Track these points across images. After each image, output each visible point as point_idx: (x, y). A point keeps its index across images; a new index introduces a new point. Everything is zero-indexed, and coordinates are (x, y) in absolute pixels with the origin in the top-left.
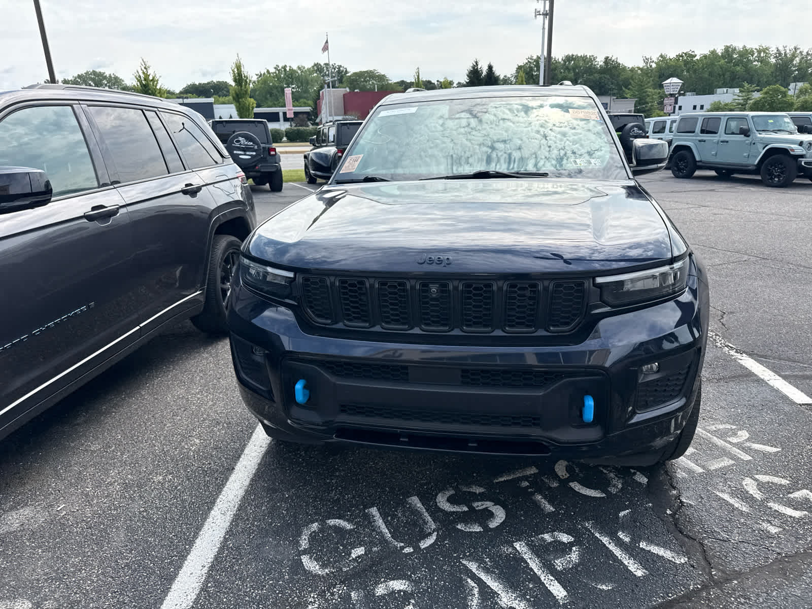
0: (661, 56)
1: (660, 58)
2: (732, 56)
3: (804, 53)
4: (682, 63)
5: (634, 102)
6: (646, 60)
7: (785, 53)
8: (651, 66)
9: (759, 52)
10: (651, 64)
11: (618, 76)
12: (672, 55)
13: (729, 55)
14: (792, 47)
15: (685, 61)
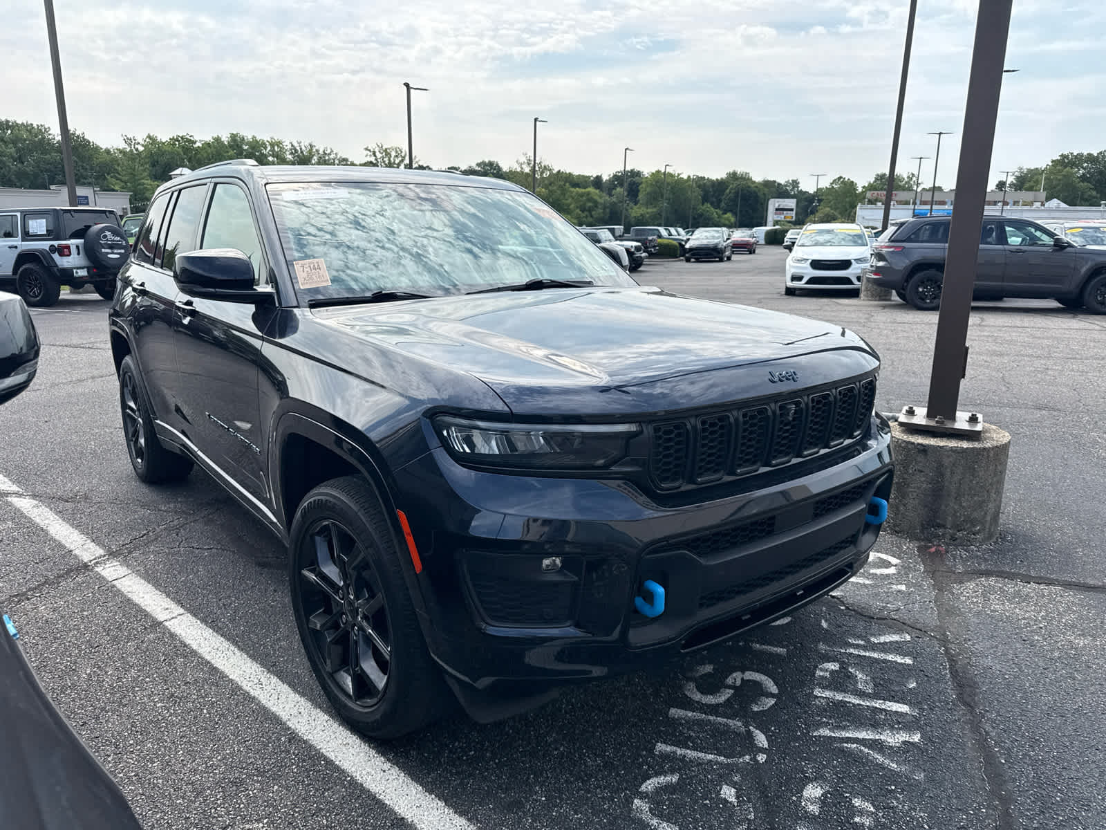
0: (149, 137)
1: (148, 140)
2: (241, 147)
3: (321, 152)
4: (180, 150)
5: (129, 197)
6: (128, 140)
7: (301, 149)
8: (137, 150)
9: (272, 145)
10: (136, 146)
11: (90, 158)
12: (164, 137)
13: (237, 145)
14: (307, 144)
15: (183, 147)
